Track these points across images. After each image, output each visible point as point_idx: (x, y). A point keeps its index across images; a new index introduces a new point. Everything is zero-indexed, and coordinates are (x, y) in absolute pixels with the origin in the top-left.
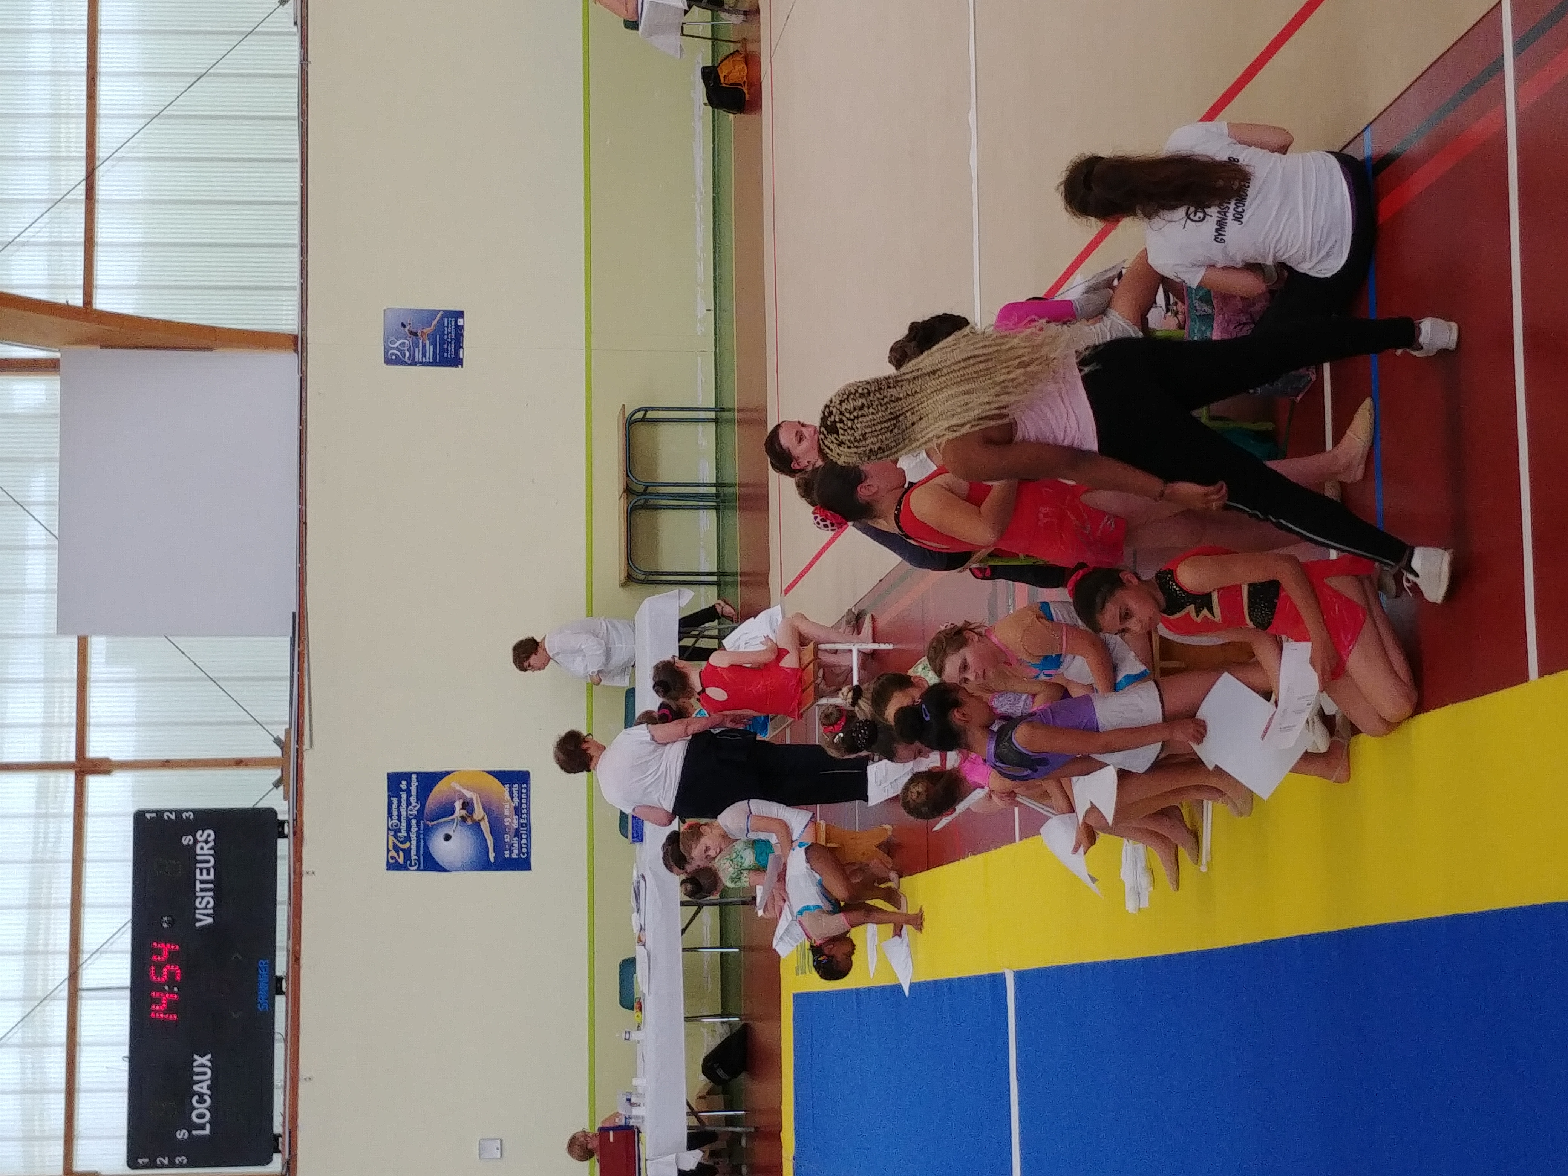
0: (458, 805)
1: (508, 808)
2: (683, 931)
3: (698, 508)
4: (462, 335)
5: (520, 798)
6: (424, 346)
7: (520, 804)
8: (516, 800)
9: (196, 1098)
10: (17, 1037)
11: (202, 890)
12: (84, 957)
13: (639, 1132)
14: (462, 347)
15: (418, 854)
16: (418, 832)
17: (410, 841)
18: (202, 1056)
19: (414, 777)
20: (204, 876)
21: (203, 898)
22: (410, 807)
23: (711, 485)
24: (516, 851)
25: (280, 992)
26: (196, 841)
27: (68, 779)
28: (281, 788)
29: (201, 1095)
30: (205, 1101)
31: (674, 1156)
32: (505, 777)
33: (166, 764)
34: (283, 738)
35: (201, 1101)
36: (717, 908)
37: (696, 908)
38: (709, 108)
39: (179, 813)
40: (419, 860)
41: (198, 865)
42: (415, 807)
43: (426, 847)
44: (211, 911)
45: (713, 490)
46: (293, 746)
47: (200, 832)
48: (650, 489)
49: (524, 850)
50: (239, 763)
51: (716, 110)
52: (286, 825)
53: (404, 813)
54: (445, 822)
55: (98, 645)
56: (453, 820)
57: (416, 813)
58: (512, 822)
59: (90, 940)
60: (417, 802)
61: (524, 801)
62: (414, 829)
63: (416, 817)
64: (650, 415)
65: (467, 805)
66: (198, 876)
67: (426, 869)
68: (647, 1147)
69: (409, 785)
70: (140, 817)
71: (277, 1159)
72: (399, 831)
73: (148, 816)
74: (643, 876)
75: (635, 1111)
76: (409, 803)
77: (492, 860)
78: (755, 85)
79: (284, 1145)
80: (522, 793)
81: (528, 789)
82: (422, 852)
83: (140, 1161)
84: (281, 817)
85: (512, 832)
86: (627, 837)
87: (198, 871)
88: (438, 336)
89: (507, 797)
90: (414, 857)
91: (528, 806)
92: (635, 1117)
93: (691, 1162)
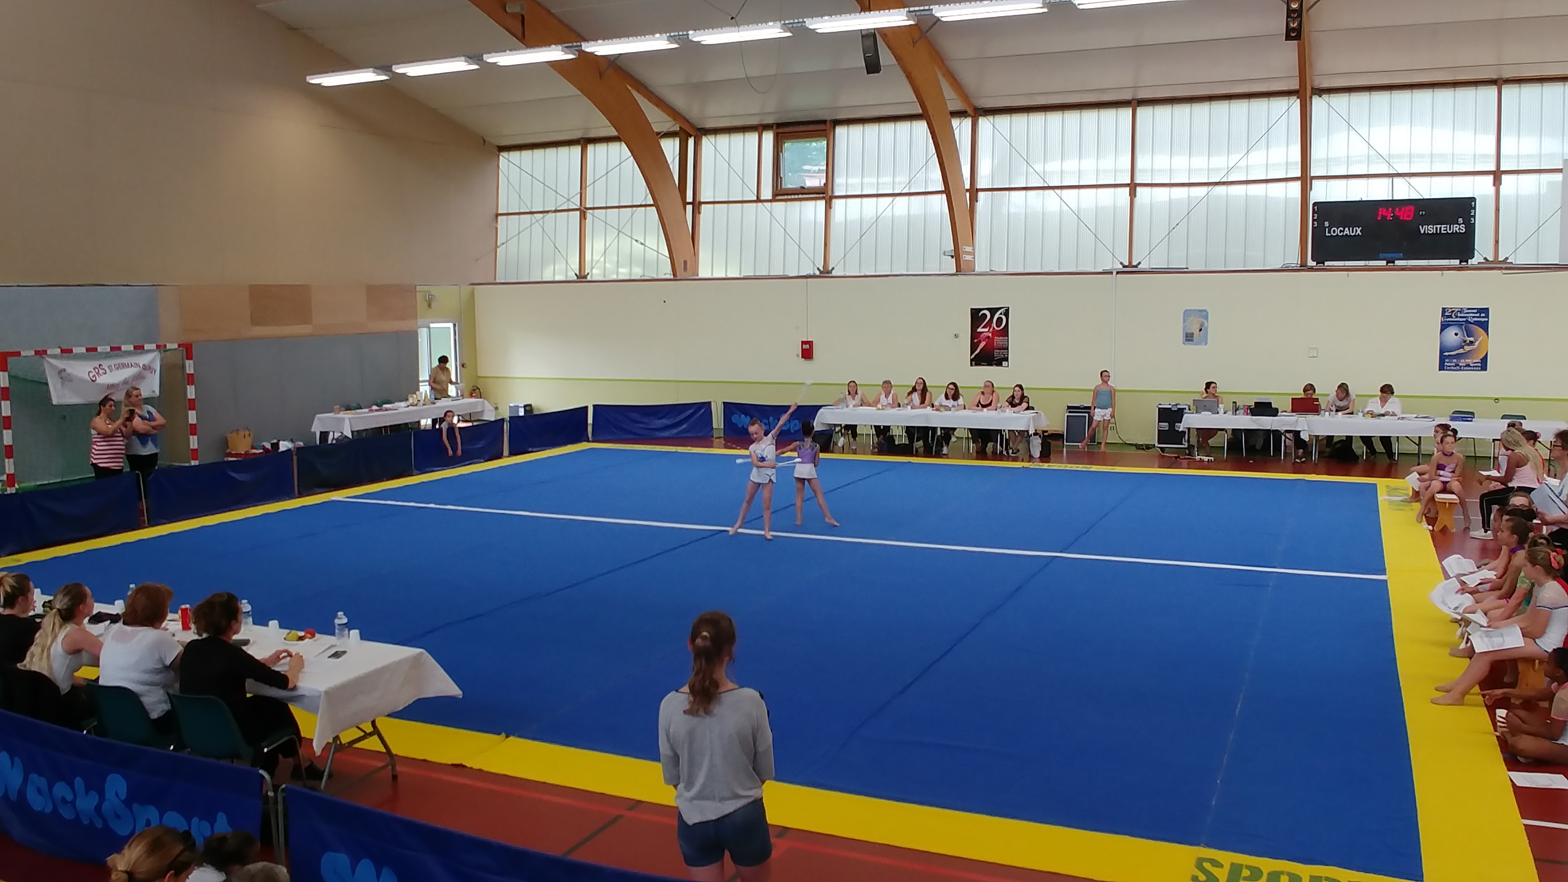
0: (1472, 339)
1: (1469, 361)
2: (1407, 437)
5: (1474, 367)
7: (1471, 367)
8: (1474, 365)
9: (1342, 229)
10: (1372, 152)
11: (1437, 228)
12: (1407, 179)
13: (1318, 415)
15: (1449, 321)
16: (1460, 321)
17: (1455, 318)
18: (1360, 231)
19: (1486, 319)
20: (1443, 228)
21: (1433, 228)
22: (1471, 318)
24: (1448, 364)
25: (1387, 263)
26: (1460, 225)
27: (1493, 168)
28: (1484, 261)
29: (1344, 231)
30: (1340, 233)
31: (1306, 429)
32: (1484, 360)
33: (1497, 210)
34: (1508, 261)
35: (1341, 231)
36: (1417, 452)
37: (1417, 443)
39: (1474, 217)
40: (1446, 322)
41: (1448, 226)
42: (1471, 320)
43: (1452, 325)
44: (1426, 232)
46: (1504, 266)
47: (1464, 226)
49: (1448, 368)
50: (1497, 242)
52: (1466, 263)
53: (1469, 315)
54: (1464, 334)
55: (1559, 177)
56: (1464, 337)
57: (1469, 321)
58: (1462, 363)
59: (1414, 180)
60: (1475, 321)
61: (1472, 368)
62: (1461, 320)
63: (1467, 320)
65: (1471, 343)
66: (1443, 226)
67: (1442, 325)
68: (1312, 418)
69: (1483, 317)
70: (1473, 199)
71: (1314, 264)
72: (1461, 313)
73: (1473, 203)
74: (1434, 420)
76: (1474, 317)
77: (1444, 354)
79: (1320, 266)
80: (1476, 367)
81: (1478, 370)
82: (1450, 323)
83: (1316, 208)
84: (1469, 261)
85: (1457, 363)
86: (1453, 413)
87: (1445, 226)
89: (1474, 361)
90: (1448, 319)
91: (1471, 370)
92: (1325, 414)
93: (1304, 436)
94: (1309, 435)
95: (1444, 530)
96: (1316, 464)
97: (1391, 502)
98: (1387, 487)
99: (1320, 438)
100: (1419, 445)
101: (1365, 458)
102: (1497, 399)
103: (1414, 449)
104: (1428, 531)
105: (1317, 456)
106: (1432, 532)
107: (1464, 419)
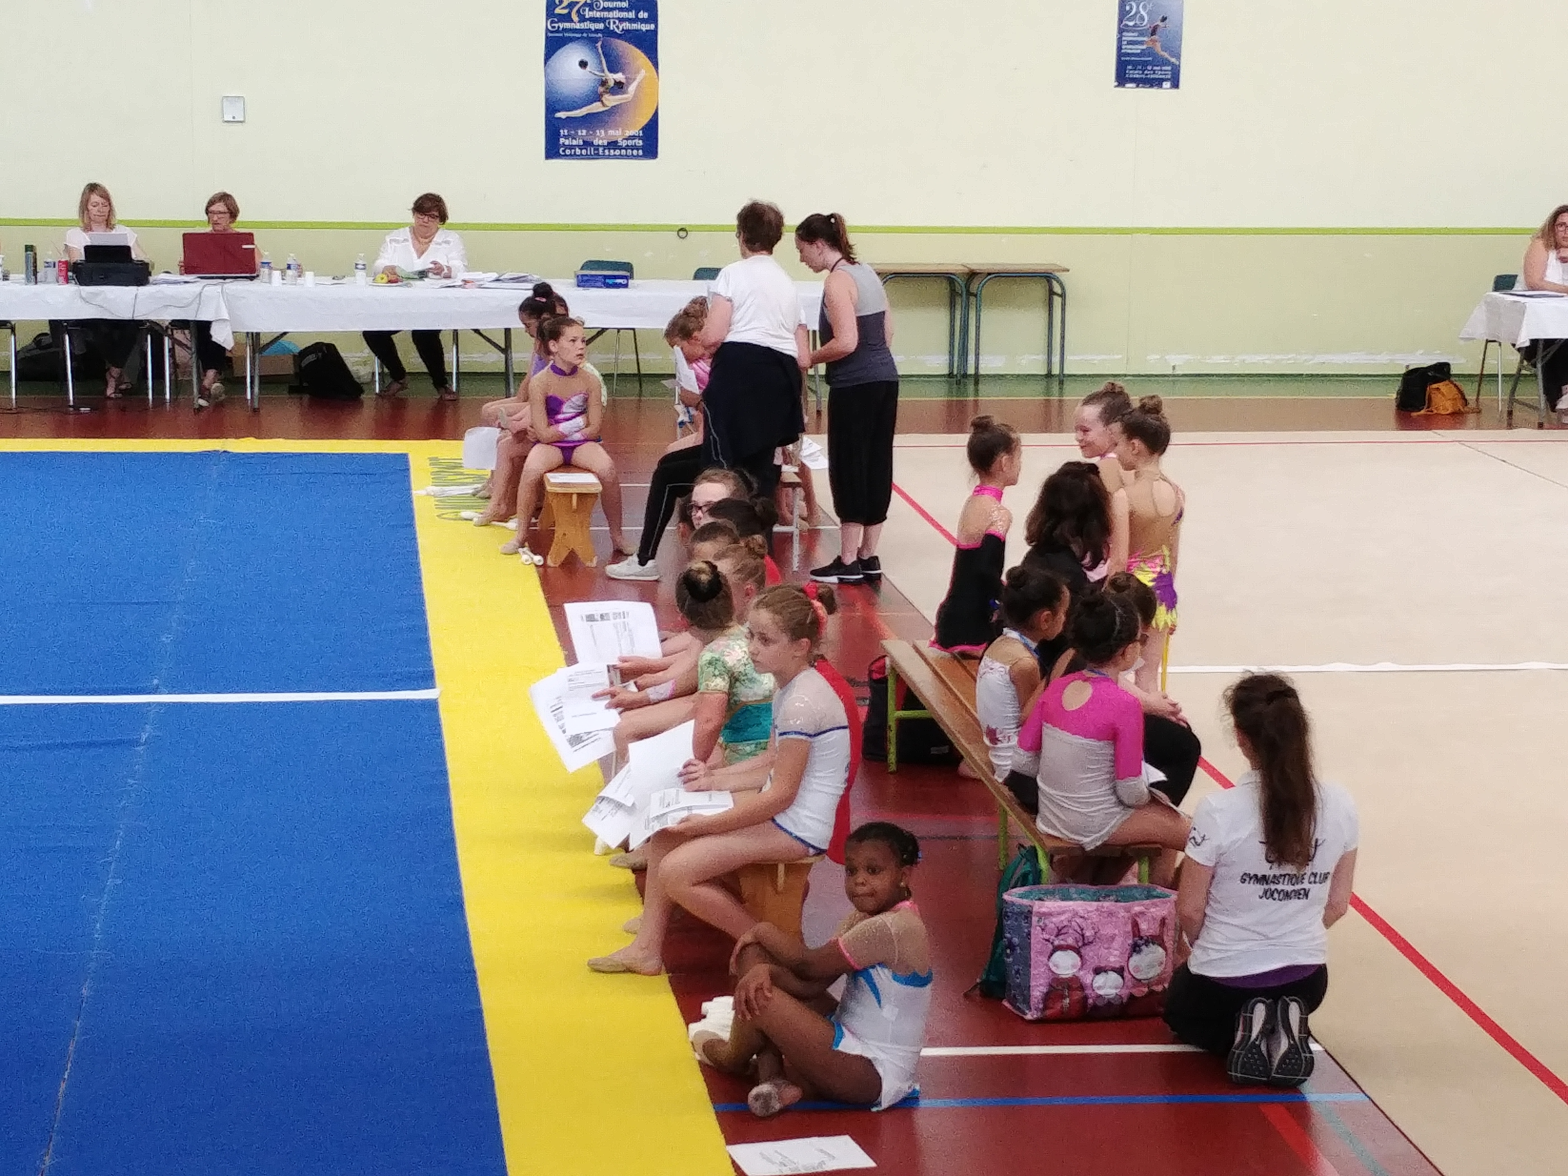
0: (619, 77)
1: (616, 134)
2: (477, 331)
3: (951, 353)
4: (1152, 86)
5: (627, 147)
6: (1141, 43)
7: (621, 148)
8: (624, 144)
13: (252, 279)
14: (1137, 86)
15: (564, 30)
16: (589, 30)
17: (579, 22)
19: (652, 27)
22: (617, 22)
23: (977, 368)
24: (567, 142)
31: (226, 317)
32: (651, 131)
36: (503, 370)
37: (503, 346)
38: (1403, 371)
40: (557, 31)
42: (618, 27)
43: (571, 40)
45: (971, 371)
48: (972, 299)
51: (1400, 379)
53: (611, 15)
54: (601, 61)
56: (603, 71)
57: (612, 28)
58: (601, 138)
60: (623, 30)
61: (623, 152)
62: (593, 26)
63: (607, 28)
64: (1057, 301)
65: (619, 87)
67: (548, 39)
68: (238, 287)
69: (643, 21)
72: (591, 9)
75: (277, 274)
76: (622, 19)
77: (558, 115)
78: (1428, 423)
80: (632, 150)
81: (637, 157)
82: (566, 35)
85: (588, 139)
86: (582, 268)
88: (1150, 59)
89: (629, 133)
90: (562, 25)
91: (621, 157)
92: (270, 274)
93: (222, 336)
94: (234, 332)
95: (571, 563)
96: (256, 411)
97: (444, 502)
98: (434, 461)
99: (264, 341)
100: (506, 350)
101: (377, 391)
102: (682, 230)
103: (493, 360)
104: (534, 569)
105: (256, 390)
106: (544, 571)
107: (610, 281)
